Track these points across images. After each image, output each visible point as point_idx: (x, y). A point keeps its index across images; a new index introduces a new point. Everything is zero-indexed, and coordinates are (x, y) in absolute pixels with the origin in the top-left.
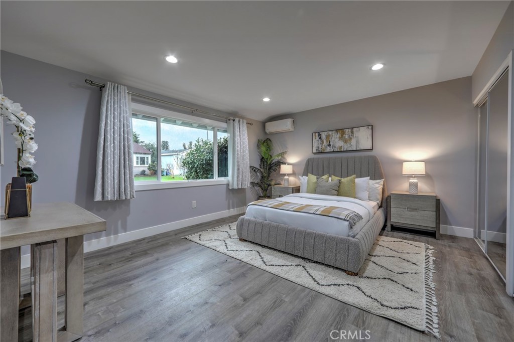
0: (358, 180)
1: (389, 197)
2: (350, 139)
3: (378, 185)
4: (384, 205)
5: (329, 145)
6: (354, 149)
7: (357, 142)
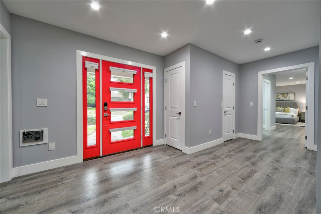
0: (290, 109)
1: (301, 113)
2: (286, 97)
3: (297, 110)
4: (299, 116)
5: (278, 98)
6: (288, 100)
7: (289, 98)
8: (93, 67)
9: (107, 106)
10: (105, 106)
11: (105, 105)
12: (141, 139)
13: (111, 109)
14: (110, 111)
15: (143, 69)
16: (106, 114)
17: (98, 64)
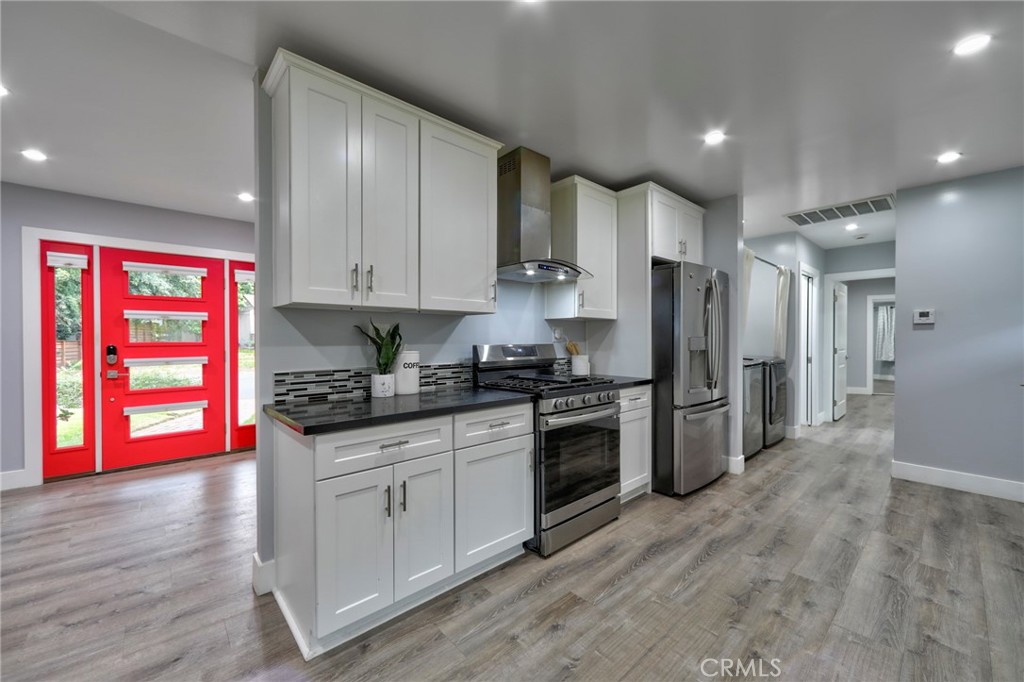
8: (70, 264)
9: (115, 354)
10: (109, 354)
11: (110, 350)
12: (225, 433)
13: (127, 362)
14: (125, 366)
15: (231, 262)
16: (112, 374)
17: (86, 257)
